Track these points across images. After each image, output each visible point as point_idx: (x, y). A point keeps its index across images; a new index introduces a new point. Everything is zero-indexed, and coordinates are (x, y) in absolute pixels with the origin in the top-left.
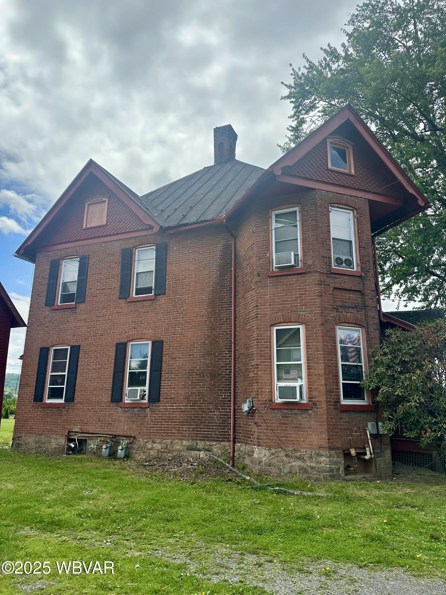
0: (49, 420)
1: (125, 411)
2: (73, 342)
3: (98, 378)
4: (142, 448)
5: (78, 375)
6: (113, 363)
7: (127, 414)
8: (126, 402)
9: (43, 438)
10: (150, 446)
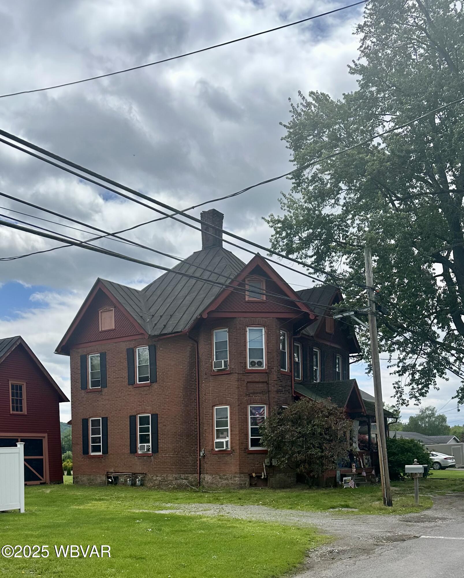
0: (94, 466)
1: (139, 459)
2: (103, 415)
3: (121, 438)
4: (151, 480)
5: (108, 437)
6: (129, 428)
7: (140, 461)
8: (139, 453)
9: (92, 477)
10: (155, 479)
